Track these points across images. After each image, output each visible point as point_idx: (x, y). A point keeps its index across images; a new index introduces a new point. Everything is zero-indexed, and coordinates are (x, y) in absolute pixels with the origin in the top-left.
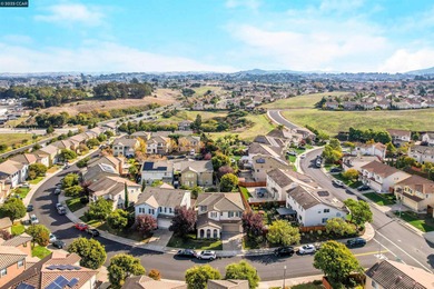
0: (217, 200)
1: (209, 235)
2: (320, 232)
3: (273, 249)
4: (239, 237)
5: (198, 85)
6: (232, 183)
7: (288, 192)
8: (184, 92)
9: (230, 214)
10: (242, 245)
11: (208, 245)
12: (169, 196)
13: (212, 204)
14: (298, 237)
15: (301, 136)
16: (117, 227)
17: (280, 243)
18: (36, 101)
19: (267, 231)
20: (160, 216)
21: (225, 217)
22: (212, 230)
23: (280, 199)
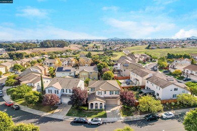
0: (102, 84)
1: (96, 107)
2: (173, 104)
3: (144, 116)
4: (118, 108)
5: (90, 43)
6: (110, 77)
7: (147, 79)
8: (83, 46)
9: (111, 93)
10: (120, 114)
11: (96, 114)
12: (69, 82)
13: (99, 86)
14: (161, 107)
15: (143, 57)
16: (31, 102)
17: (149, 111)
18: (12, 48)
19: (138, 103)
20: (63, 95)
21: (108, 94)
22: (99, 103)
23: (141, 85)
